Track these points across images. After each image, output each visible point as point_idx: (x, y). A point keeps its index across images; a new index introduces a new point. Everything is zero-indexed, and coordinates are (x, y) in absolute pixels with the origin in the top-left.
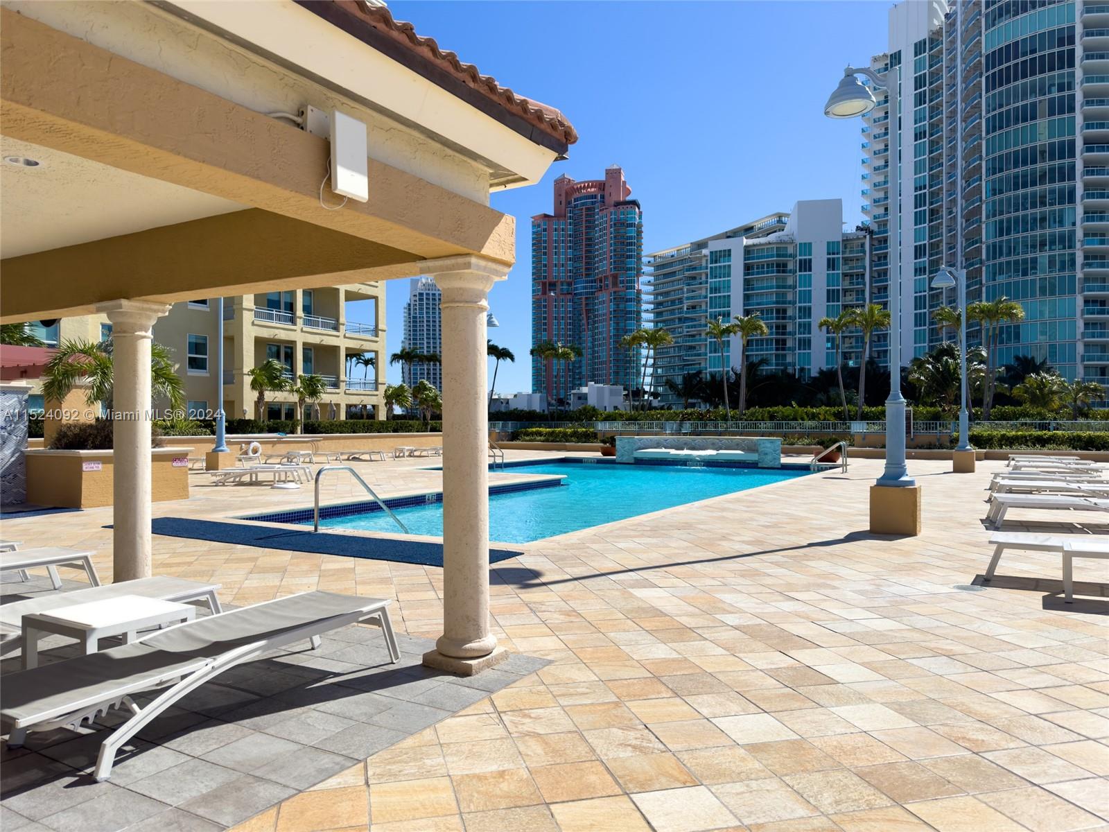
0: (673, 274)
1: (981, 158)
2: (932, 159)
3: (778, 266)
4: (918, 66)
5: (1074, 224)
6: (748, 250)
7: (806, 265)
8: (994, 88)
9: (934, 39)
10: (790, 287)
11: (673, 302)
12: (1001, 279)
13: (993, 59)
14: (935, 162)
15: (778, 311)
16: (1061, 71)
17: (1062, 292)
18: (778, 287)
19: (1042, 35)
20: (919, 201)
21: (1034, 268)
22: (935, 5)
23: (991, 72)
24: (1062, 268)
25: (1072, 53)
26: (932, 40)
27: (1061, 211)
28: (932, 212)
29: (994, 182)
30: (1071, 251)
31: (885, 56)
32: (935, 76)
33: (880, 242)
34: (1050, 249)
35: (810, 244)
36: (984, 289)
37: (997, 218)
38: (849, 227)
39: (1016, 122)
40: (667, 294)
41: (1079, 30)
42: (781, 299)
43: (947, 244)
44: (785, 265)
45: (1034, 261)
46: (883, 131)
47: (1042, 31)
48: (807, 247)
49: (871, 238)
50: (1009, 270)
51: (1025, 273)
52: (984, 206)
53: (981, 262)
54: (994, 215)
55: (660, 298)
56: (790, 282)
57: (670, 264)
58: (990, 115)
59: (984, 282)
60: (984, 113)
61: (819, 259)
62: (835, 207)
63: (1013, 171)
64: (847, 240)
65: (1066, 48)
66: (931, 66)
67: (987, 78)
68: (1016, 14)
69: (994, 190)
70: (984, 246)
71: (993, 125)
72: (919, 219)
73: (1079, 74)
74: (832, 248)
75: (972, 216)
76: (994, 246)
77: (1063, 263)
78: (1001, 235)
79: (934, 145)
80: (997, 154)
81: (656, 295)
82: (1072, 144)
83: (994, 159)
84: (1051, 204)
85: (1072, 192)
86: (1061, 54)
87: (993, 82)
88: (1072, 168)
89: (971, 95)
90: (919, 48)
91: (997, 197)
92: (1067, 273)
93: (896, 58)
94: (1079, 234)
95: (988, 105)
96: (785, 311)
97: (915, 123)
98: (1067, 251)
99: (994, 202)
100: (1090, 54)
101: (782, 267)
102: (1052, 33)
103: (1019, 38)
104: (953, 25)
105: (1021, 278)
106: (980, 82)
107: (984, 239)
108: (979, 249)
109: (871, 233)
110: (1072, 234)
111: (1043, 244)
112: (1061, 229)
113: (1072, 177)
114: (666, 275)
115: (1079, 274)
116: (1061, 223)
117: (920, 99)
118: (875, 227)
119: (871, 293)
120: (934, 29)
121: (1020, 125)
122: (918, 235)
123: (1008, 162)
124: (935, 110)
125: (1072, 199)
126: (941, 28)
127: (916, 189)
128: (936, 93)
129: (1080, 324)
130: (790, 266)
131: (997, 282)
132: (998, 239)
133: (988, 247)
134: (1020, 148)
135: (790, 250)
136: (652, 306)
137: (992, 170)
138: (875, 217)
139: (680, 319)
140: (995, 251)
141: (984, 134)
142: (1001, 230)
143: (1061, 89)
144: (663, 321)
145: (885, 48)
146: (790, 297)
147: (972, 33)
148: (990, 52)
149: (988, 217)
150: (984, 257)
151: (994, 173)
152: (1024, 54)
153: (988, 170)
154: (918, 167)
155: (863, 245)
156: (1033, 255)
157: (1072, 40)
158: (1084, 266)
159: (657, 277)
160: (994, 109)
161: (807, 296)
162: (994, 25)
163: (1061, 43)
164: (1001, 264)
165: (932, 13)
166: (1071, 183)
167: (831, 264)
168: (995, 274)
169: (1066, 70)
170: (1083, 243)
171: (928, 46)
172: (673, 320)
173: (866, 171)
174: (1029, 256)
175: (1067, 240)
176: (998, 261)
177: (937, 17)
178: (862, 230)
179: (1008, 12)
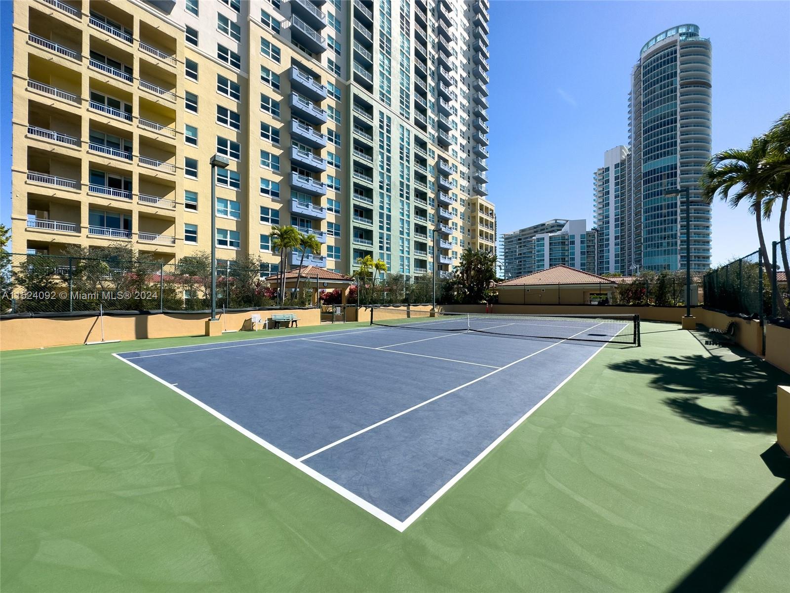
0: (512, 241)
1: (641, 208)
2: (621, 206)
3: (562, 243)
4: (616, 172)
5: (677, 231)
6: (550, 238)
7: (573, 243)
8: (646, 184)
9: (623, 163)
10: (566, 250)
11: (512, 252)
12: (648, 249)
13: (646, 175)
14: (623, 206)
15: (562, 259)
16: (672, 179)
17: (672, 254)
18: (562, 250)
19: (665, 167)
20: (616, 220)
21: (661, 245)
22: (623, 150)
23: (645, 179)
24: (672, 246)
25: (676, 173)
26: (621, 163)
27: (672, 227)
28: (622, 224)
29: (646, 216)
30: (675, 240)
31: (603, 168)
32: (623, 176)
33: (601, 234)
34: (668, 239)
35: (574, 235)
36: (642, 253)
37: (648, 229)
38: (589, 228)
39: (655, 196)
40: (509, 249)
41: (679, 165)
42: (563, 254)
43: (628, 248)
44: (564, 243)
45: (661, 243)
46: (602, 195)
47: (664, 165)
48: (573, 237)
49: (597, 233)
50: (652, 247)
51: (658, 248)
52: (642, 225)
53: (641, 243)
54: (646, 228)
55: (507, 250)
56: (566, 249)
57: (511, 238)
58: (645, 193)
59: (642, 250)
60: (642, 193)
61: (578, 241)
62: (583, 223)
63: (653, 213)
64: (588, 233)
65: (674, 171)
66: (621, 172)
67: (644, 181)
68: (655, 159)
69: (646, 219)
70: (642, 238)
71: (646, 197)
72: (616, 226)
73: (678, 180)
74: (582, 236)
75: (638, 228)
76: (646, 238)
77: (672, 244)
78: (649, 234)
79: (622, 200)
80: (647, 207)
81: (505, 249)
82: (676, 203)
83: (646, 208)
84: (668, 224)
85: (676, 220)
86: (672, 173)
87: (645, 182)
88: (676, 212)
89: (637, 186)
90: (617, 166)
91: (647, 222)
92: (674, 248)
93: (607, 169)
94: (679, 234)
95: (644, 190)
96: (565, 259)
97: (615, 192)
98: (674, 240)
99: (646, 223)
100: (682, 173)
101: (563, 243)
102: (668, 166)
103: (656, 168)
104: (630, 158)
105: (656, 249)
106: (641, 182)
107: (642, 236)
108: (641, 239)
109: (598, 231)
110: (676, 234)
111: (665, 238)
112: (672, 233)
113: (676, 215)
114: (509, 242)
115: (679, 248)
116: (672, 231)
117: (617, 184)
118: (599, 229)
119: (598, 252)
120: (623, 159)
121: (656, 197)
122: (616, 232)
123: (652, 210)
124: (623, 188)
125: (676, 222)
126: (625, 160)
127: (615, 216)
128: (623, 182)
129: (679, 265)
130: (566, 243)
131: (647, 251)
132: (648, 236)
133: (644, 239)
134: (656, 205)
135: (566, 238)
136: (504, 254)
137: (646, 212)
138: (599, 226)
139: (515, 258)
140: (646, 240)
141: (642, 200)
142: (650, 232)
143: (672, 185)
144: (508, 259)
145: (603, 165)
146: (566, 254)
147: (637, 165)
148: (645, 172)
149: (644, 228)
150: (642, 241)
151: (646, 213)
152: (658, 173)
153: (644, 212)
154: (616, 208)
155: (594, 235)
156: (661, 241)
157: (676, 168)
158: (680, 245)
159: (505, 242)
160: (646, 191)
161: (573, 254)
162: (646, 163)
163: (672, 169)
164: (649, 244)
165: (622, 153)
166: (676, 217)
167: (582, 242)
168: (646, 247)
169: (674, 179)
170: (680, 237)
171: (620, 165)
172: (512, 258)
173: (595, 209)
174: (660, 242)
175: (674, 236)
176: (647, 243)
177: (624, 154)
178: (594, 230)
179: (652, 158)
